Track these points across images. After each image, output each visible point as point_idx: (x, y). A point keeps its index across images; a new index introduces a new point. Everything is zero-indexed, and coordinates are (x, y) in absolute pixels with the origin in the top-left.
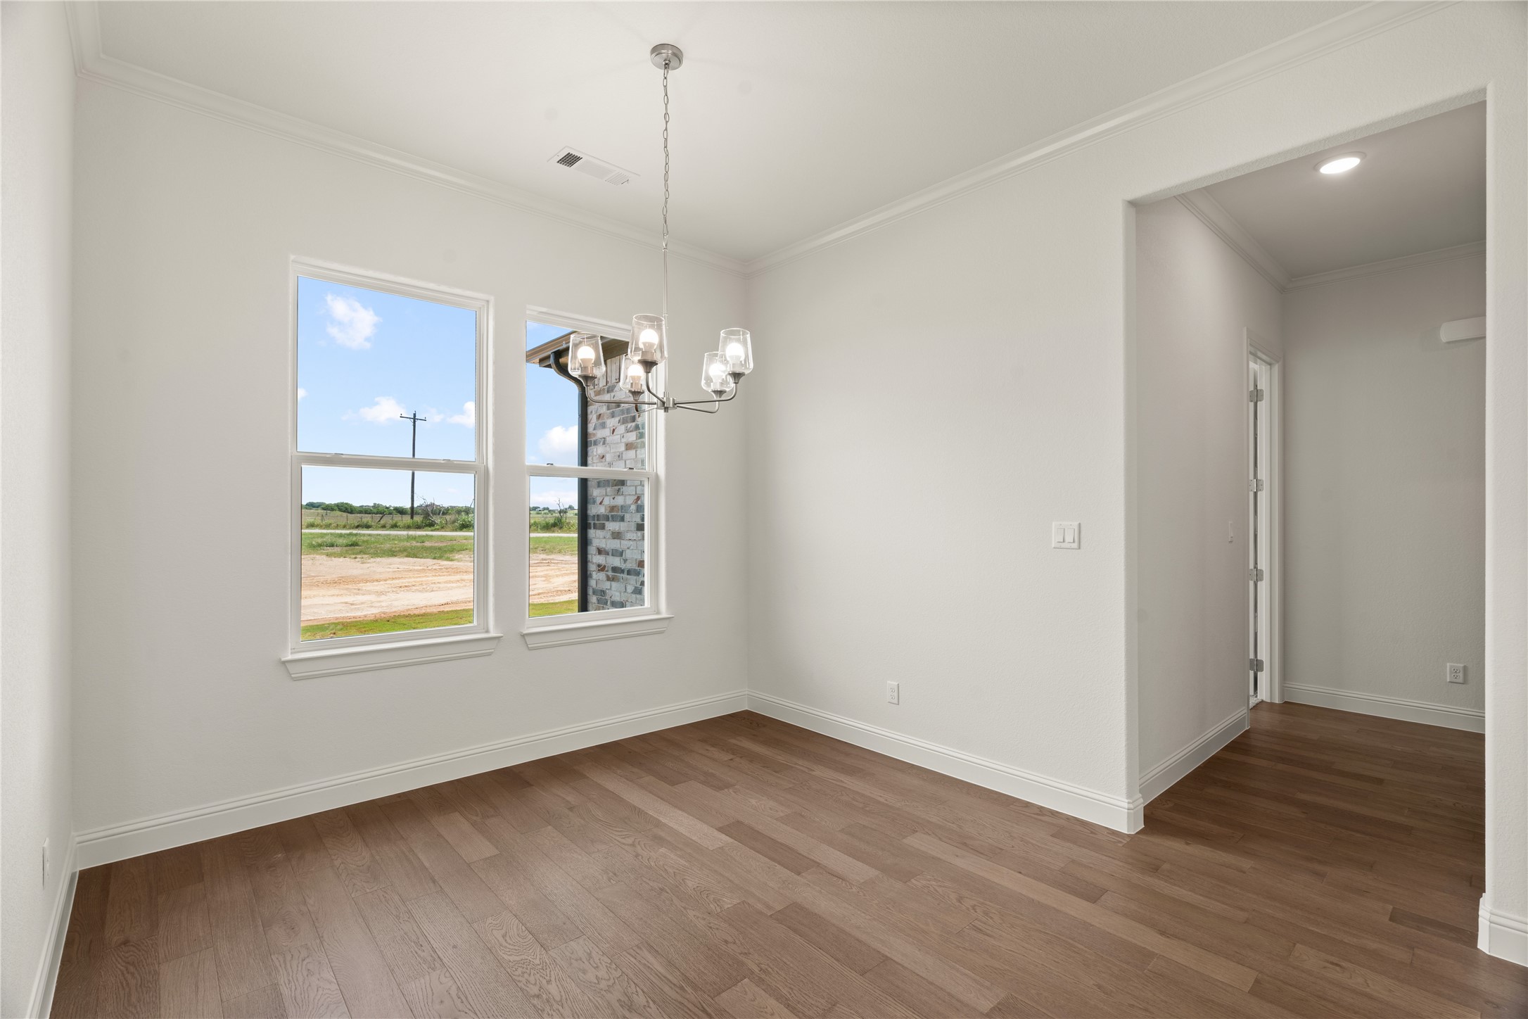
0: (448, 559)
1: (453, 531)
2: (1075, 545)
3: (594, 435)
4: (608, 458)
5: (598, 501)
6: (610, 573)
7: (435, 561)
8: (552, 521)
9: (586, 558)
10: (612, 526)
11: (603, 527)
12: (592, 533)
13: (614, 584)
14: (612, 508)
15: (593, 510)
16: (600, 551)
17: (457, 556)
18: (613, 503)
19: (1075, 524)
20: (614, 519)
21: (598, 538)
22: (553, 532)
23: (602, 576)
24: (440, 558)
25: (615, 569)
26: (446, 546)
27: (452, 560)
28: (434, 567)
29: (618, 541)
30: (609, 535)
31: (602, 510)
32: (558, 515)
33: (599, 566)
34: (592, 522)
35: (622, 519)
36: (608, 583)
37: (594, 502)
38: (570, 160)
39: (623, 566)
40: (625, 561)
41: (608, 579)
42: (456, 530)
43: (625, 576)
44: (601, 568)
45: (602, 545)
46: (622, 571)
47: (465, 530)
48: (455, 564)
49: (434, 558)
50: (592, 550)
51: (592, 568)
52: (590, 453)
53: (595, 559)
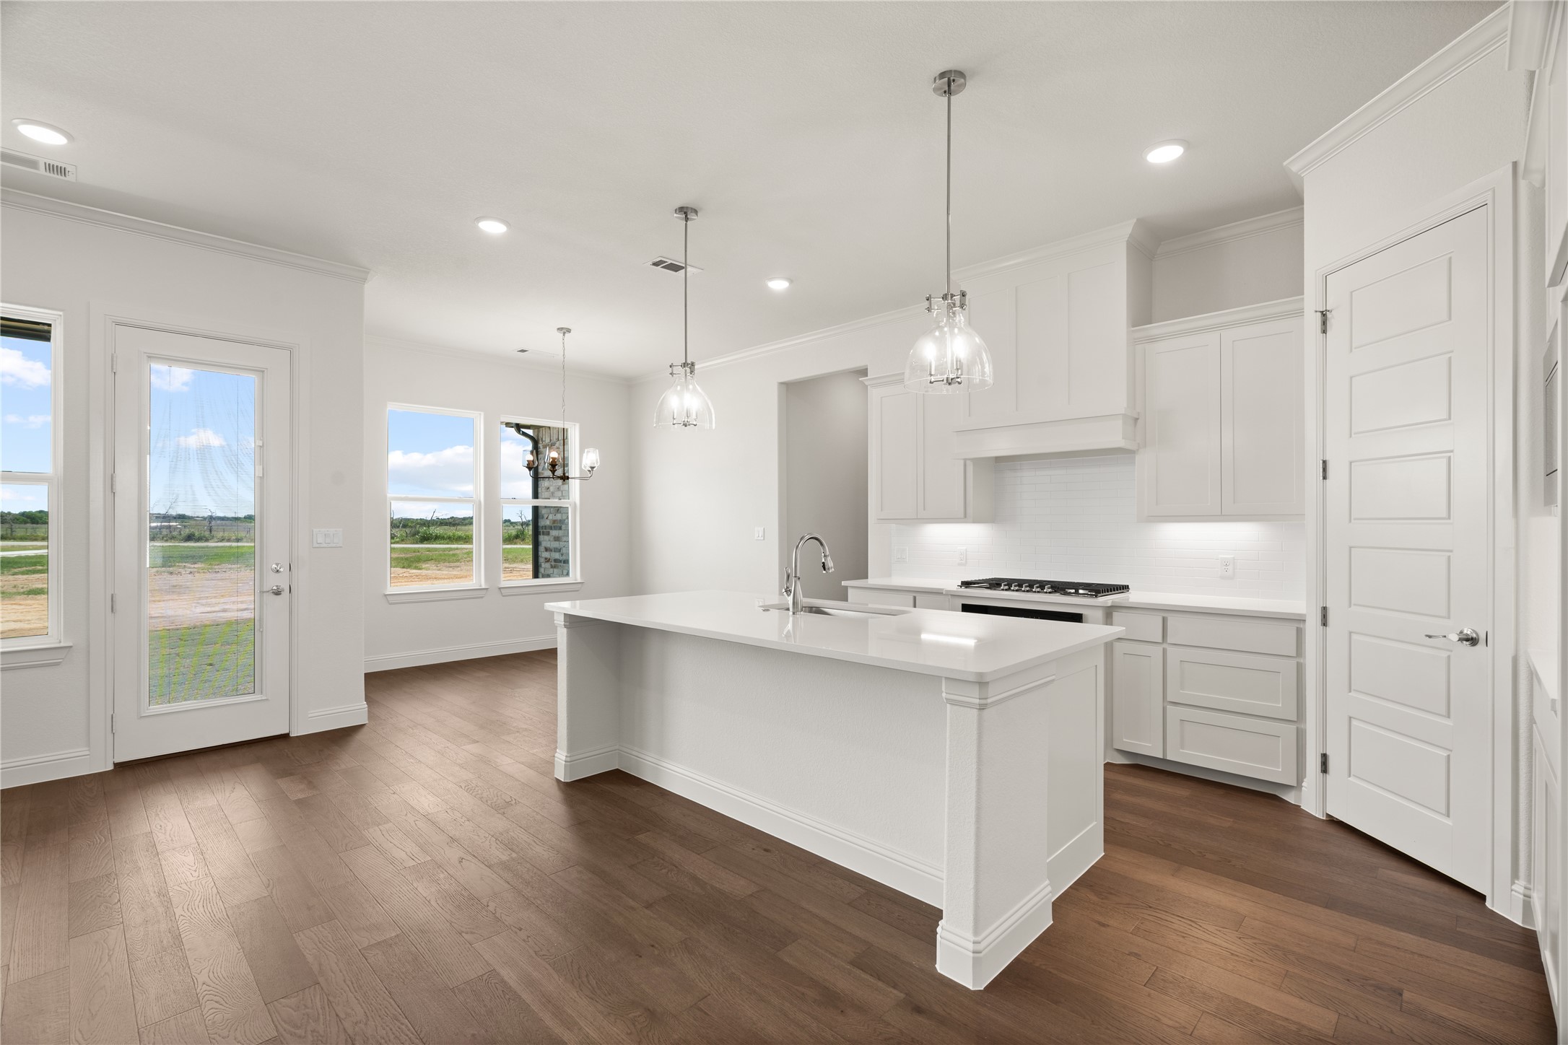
0: (416, 568)
1: (414, 543)
2: (762, 538)
3: (543, 473)
4: (552, 489)
5: (546, 517)
6: (553, 563)
7: (405, 570)
8: (514, 532)
9: (538, 554)
10: (554, 533)
11: (548, 534)
12: (541, 538)
13: (555, 570)
14: (554, 521)
15: (542, 523)
16: (546, 549)
17: (424, 566)
18: (555, 518)
19: (762, 528)
20: (556, 528)
21: (545, 541)
22: (516, 544)
23: (548, 565)
24: (409, 567)
25: (556, 561)
26: (411, 557)
27: (420, 569)
28: (405, 575)
29: (558, 542)
30: (552, 539)
31: (548, 523)
32: (520, 527)
33: (546, 559)
34: (541, 531)
35: (560, 528)
36: (552, 569)
37: (543, 518)
38: (523, 351)
39: (561, 558)
40: (562, 555)
41: (552, 567)
42: (417, 543)
43: (562, 564)
44: (547, 560)
45: (548, 545)
46: (560, 561)
47: (425, 542)
48: (424, 572)
49: (404, 567)
50: (541, 549)
51: (541, 560)
52: (540, 485)
53: (543, 554)
